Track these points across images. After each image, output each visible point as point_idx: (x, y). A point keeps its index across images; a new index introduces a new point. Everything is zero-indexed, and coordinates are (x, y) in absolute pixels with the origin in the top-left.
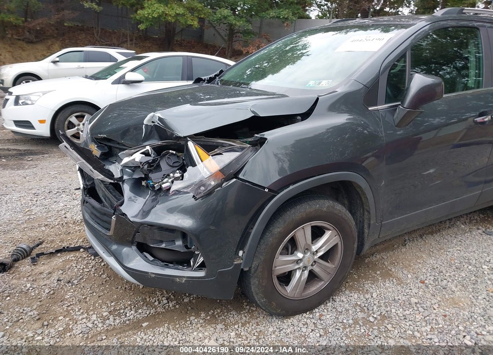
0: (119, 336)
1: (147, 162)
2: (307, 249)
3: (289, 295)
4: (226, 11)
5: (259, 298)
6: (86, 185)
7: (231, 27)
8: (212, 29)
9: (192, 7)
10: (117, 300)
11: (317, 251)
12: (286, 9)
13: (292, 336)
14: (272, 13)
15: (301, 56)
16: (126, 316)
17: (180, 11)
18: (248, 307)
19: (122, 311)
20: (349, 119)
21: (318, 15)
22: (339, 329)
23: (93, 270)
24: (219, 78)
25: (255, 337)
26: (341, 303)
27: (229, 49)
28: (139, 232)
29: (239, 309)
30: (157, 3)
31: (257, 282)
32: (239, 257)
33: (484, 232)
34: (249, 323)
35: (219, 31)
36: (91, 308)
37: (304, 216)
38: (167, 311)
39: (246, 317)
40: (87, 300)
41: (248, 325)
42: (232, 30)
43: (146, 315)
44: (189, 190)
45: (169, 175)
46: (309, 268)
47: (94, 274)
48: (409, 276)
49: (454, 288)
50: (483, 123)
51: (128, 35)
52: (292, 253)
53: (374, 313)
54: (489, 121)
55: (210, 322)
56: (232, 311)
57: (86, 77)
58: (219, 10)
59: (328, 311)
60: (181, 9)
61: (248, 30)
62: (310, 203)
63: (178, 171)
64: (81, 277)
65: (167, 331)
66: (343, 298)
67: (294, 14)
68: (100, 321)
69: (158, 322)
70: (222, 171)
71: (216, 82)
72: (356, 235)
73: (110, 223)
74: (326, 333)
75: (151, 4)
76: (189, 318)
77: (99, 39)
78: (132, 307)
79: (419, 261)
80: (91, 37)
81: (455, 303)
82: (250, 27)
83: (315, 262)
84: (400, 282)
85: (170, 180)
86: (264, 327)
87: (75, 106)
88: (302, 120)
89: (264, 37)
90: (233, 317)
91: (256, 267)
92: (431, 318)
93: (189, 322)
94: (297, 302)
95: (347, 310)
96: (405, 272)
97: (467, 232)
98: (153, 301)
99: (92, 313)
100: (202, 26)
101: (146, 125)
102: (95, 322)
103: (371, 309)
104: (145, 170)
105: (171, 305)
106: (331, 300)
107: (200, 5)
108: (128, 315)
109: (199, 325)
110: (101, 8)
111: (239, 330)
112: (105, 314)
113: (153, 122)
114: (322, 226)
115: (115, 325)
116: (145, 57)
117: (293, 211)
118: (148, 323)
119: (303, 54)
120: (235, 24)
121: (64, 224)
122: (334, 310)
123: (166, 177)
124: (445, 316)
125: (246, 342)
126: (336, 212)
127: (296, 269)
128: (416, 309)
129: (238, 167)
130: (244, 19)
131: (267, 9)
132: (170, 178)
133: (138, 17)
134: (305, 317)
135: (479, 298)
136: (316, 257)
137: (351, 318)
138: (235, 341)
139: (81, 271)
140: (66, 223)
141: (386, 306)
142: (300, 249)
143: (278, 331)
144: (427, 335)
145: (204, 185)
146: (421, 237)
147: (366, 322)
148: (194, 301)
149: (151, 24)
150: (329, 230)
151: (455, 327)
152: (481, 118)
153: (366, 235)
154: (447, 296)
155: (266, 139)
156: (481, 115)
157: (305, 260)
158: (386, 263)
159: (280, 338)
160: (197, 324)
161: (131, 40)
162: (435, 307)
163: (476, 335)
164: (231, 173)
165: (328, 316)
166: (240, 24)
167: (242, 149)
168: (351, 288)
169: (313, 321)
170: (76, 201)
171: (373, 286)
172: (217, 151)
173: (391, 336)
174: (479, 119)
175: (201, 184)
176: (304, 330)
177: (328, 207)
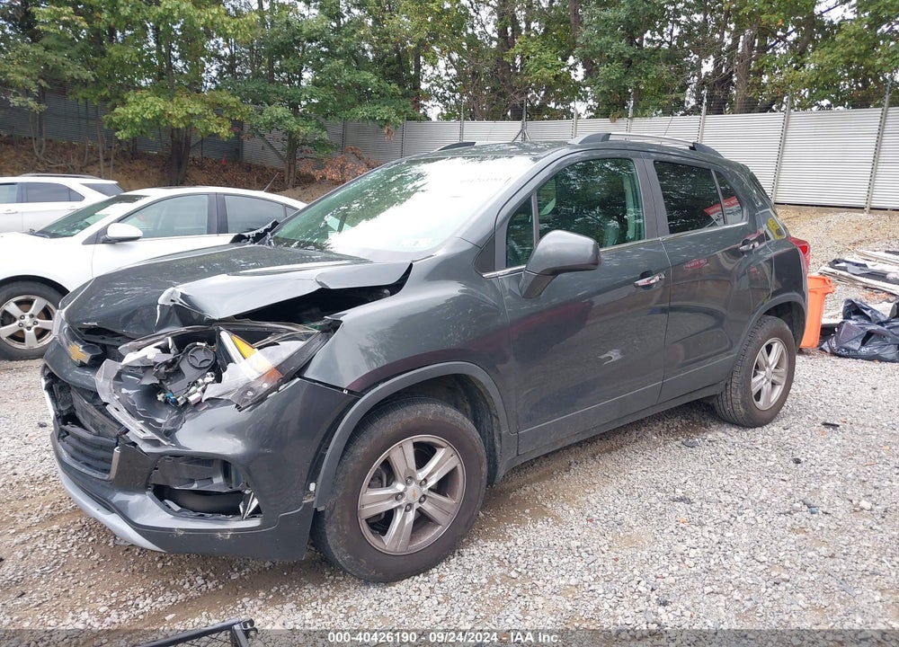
0: (129, 636)
1: (166, 363)
2: (410, 477)
3: (387, 548)
4: (280, 110)
5: (340, 554)
6: (60, 411)
7: (290, 136)
8: (257, 140)
9: (219, 102)
10: (121, 589)
11: (425, 480)
12: (384, 105)
13: (397, 608)
14: (362, 112)
15: (413, 193)
16: (137, 609)
17: (196, 108)
18: (332, 577)
19: (131, 603)
20: (462, 291)
21: (442, 114)
22: (465, 593)
23: (75, 550)
24: (272, 235)
25: (342, 615)
26: (470, 557)
27: (289, 172)
28: (157, 469)
29: (318, 581)
30: (152, 95)
31: (335, 530)
32: (311, 493)
33: (683, 443)
34: (333, 598)
35: (271, 141)
36: (78, 604)
37: (400, 428)
38: (205, 594)
39: (328, 590)
40: (70, 593)
41: (331, 601)
42: (293, 142)
43: (171, 604)
44: (230, 397)
45: (197, 382)
46: (417, 505)
47: (77, 555)
48: (572, 512)
49: (632, 523)
50: (648, 286)
51: (101, 150)
52: (388, 485)
53: (518, 567)
54: (656, 283)
55: (273, 603)
56: (305, 584)
57: (32, 233)
58: (269, 108)
59: (451, 570)
60: (198, 106)
61: (323, 140)
62: (408, 409)
63: (209, 374)
64: (55, 561)
65: (206, 622)
66: (474, 550)
67: (399, 113)
68: (96, 619)
69: (190, 612)
70: (278, 368)
71: (267, 241)
72: (483, 453)
73: (109, 461)
74: (446, 600)
75: (142, 98)
76: (240, 600)
77: (43, 159)
78: (147, 595)
79: (588, 491)
80: (27, 155)
81: (632, 542)
82: (325, 136)
83: (424, 496)
84: (558, 520)
85: (200, 389)
86: (356, 600)
87: (15, 284)
88: (392, 294)
89: (350, 151)
90: (309, 592)
91: (332, 507)
92: (597, 565)
93: (240, 606)
94: (402, 558)
95: (480, 566)
96: (566, 507)
97: (660, 446)
98: (181, 584)
99: (81, 609)
100: (238, 135)
101: (162, 306)
102: (88, 621)
103: (513, 560)
104: (161, 374)
105: (210, 586)
106: (456, 554)
107: (232, 99)
108: (141, 606)
109: (256, 608)
110: (44, 107)
111: (319, 608)
112: (102, 610)
113: (172, 301)
114: (429, 442)
115: (120, 622)
116: (141, 197)
117: (383, 421)
118: (174, 615)
119: (416, 189)
120: (298, 132)
121: (14, 484)
122: (460, 568)
123: (193, 385)
124: (616, 560)
125: (329, 623)
126: (448, 420)
127: (396, 508)
128: (577, 554)
129: (302, 361)
130: (314, 123)
131: (353, 105)
132: (199, 386)
133: (115, 119)
134: (417, 581)
135: (665, 531)
136: (425, 489)
137: (485, 575)
138: (311, 623)
139: (54, 553)
140: (17, 483)
141: (536, 556)
142: (399, 478)
143: (376, 603)
144: (590, 586)
145: (252, 389)
146: (593, 456)
147: (506, 578)
148: (247, 577)
149: (141, 132)
150: (442, 447)
151: (628, 572)
152: (645, 280)
153: (498, 452)
154: (622, 534)
155: (342, 322)
156: (643, 276)
157: (409, 494)
158: (539, 497)
159: (379, 613)
160: (252, 607)
161: (106, 160)
162: (604, 550)
163: (654, 579)
164: (292, 371)
165: (451, 577)
166: (305, 130)
167: (308, 336)
168: (487, 536)
169: (429, 585)
170: (30, 447)
171: (519, 530)
172: (270, 339)
173: (540, 593)
174: (642, 282)
175: (248, 387)
176: (415, 598)
177: (435, 413)
